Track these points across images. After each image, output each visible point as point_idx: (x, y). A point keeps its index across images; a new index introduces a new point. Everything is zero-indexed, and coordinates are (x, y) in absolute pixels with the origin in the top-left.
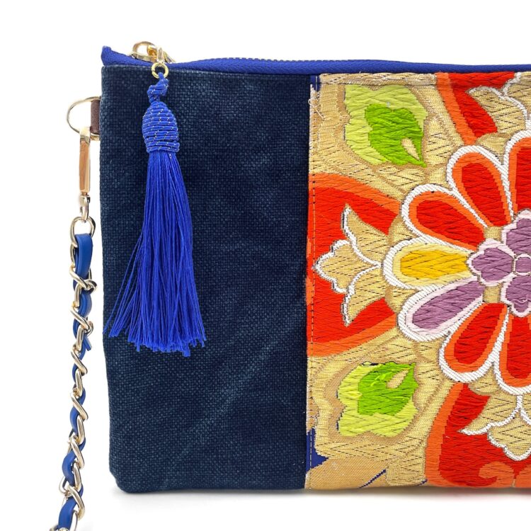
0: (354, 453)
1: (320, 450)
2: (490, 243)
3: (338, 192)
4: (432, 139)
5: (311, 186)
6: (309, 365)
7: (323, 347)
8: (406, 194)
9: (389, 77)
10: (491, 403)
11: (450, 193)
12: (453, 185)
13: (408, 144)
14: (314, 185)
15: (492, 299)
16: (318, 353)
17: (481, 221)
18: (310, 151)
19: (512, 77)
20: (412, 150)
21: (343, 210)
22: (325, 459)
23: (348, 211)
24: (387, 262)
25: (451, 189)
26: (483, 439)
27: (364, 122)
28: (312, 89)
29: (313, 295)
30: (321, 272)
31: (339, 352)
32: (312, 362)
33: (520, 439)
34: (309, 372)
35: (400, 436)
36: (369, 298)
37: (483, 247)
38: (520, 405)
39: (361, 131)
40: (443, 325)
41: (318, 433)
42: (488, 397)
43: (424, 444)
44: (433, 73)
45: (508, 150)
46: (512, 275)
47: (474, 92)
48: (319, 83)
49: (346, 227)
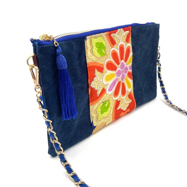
0: (101, 123)
1: (95, 125)
2: (118, 69)
3: (94, 66)
4: (107, 48)
5: (88, 66)
6: (90, 108)
7: (93, 103)
8: (105, 62)
9: (99, 35)
10: (121, 101)
11: (111, 60)
12: (111, 58)
13: (103, 51)
14: (89, 66)
15: (119, 81)
16: (92, 105)
17: (116, 65)
18: (86, 57)
19: (118, 31)
20: (104, 52)
21: (95, 70)
22: (96, 127)
23: (96, 70)
24: (103, 79)
25: (111, 59)
26: (120, 109)
27: (96, 47)
28: (85, 41)
29: (90, 92)
30: (92, 86)
31: (96, 103)
32: (91, 107)
33: (125, 106)
34: (90, 109)
35: (108, 115)
36: (102, 88)
37: (117, 70)
38: (124, 100)
39: (95, 50)
40: (113, 89)
41: (94, 122)
42: (120, 101)
43: (112, 115)
44: (106, 32)
45: (118, 48)
46: (121, 75)
47: (112, 35)
48: (86, 39)
49: (96, 74)
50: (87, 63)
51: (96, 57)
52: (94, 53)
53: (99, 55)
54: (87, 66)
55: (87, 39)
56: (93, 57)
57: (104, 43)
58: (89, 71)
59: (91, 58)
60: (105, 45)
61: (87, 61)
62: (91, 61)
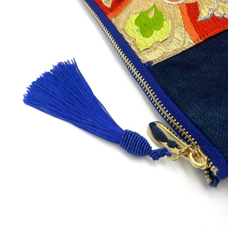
14: (199, 39)
21: (201, 21)
23: (199, 19)
39: (159, 35)
47: (109, 5)
48: (150, 63)
49: (208, 17)
50: (194, 44)
51: (173, 28)
52: (168, 35)
53: (165, 23)
54: (202, 42)
55: (149, 60)
56: (177, 35)
57: (134, 17)
58: (210, 35)
59: (182, 40)
60: (138, 15)
61: (191, 45)
62: (188, 36)
